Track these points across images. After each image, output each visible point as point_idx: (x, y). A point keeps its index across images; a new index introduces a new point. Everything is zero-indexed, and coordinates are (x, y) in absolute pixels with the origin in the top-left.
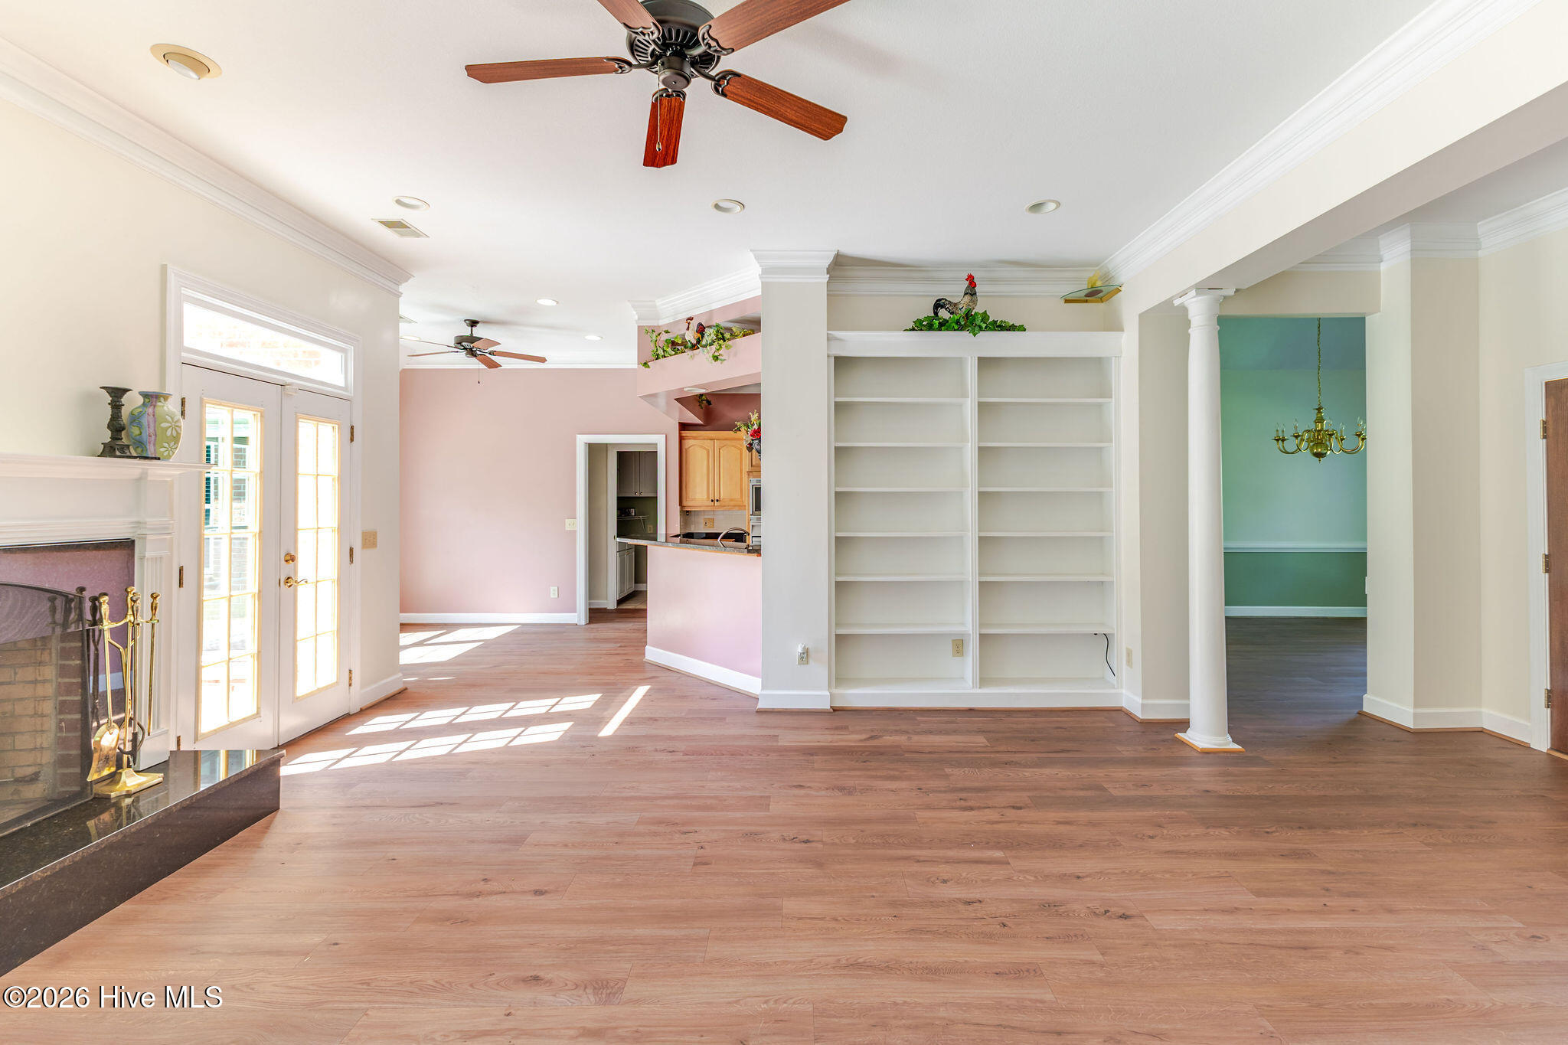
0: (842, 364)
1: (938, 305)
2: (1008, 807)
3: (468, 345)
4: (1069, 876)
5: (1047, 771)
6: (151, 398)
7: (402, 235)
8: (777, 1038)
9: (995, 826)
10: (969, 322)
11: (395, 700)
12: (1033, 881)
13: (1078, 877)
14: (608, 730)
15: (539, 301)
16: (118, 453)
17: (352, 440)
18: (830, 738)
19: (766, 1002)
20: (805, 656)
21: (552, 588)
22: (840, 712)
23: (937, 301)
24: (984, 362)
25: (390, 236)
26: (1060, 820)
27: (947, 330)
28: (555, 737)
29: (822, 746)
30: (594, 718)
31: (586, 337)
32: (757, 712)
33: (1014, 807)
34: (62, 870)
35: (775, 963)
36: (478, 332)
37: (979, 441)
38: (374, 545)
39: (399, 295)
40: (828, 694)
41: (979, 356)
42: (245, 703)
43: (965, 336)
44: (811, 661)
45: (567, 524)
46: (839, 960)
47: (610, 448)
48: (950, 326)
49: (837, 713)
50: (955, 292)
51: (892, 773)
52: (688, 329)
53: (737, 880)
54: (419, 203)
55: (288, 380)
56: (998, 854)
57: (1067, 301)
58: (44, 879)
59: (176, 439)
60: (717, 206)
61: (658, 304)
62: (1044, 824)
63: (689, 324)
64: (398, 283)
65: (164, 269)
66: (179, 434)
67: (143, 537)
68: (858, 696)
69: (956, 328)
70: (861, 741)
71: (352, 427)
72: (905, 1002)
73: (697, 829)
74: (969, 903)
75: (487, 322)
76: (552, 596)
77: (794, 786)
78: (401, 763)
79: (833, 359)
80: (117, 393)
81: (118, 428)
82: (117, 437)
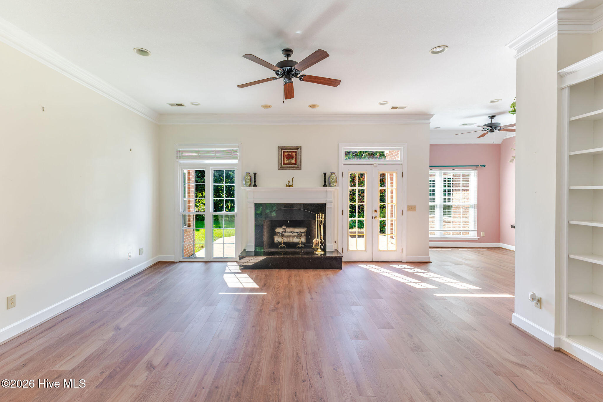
6: (330, 174)
7: (402, 109)
16: (325, 186)
17: (403, 177)
38: (414, 210)
49: (558, 352)
55: (376, 162)
60: (434, 52)
65: (338, 144)
66: (335, 181)
67: (327, 203)
71: (402, 173)
79: (567, 89)
80: (325, 174)
81: (325, 181)
82: (325, 183)
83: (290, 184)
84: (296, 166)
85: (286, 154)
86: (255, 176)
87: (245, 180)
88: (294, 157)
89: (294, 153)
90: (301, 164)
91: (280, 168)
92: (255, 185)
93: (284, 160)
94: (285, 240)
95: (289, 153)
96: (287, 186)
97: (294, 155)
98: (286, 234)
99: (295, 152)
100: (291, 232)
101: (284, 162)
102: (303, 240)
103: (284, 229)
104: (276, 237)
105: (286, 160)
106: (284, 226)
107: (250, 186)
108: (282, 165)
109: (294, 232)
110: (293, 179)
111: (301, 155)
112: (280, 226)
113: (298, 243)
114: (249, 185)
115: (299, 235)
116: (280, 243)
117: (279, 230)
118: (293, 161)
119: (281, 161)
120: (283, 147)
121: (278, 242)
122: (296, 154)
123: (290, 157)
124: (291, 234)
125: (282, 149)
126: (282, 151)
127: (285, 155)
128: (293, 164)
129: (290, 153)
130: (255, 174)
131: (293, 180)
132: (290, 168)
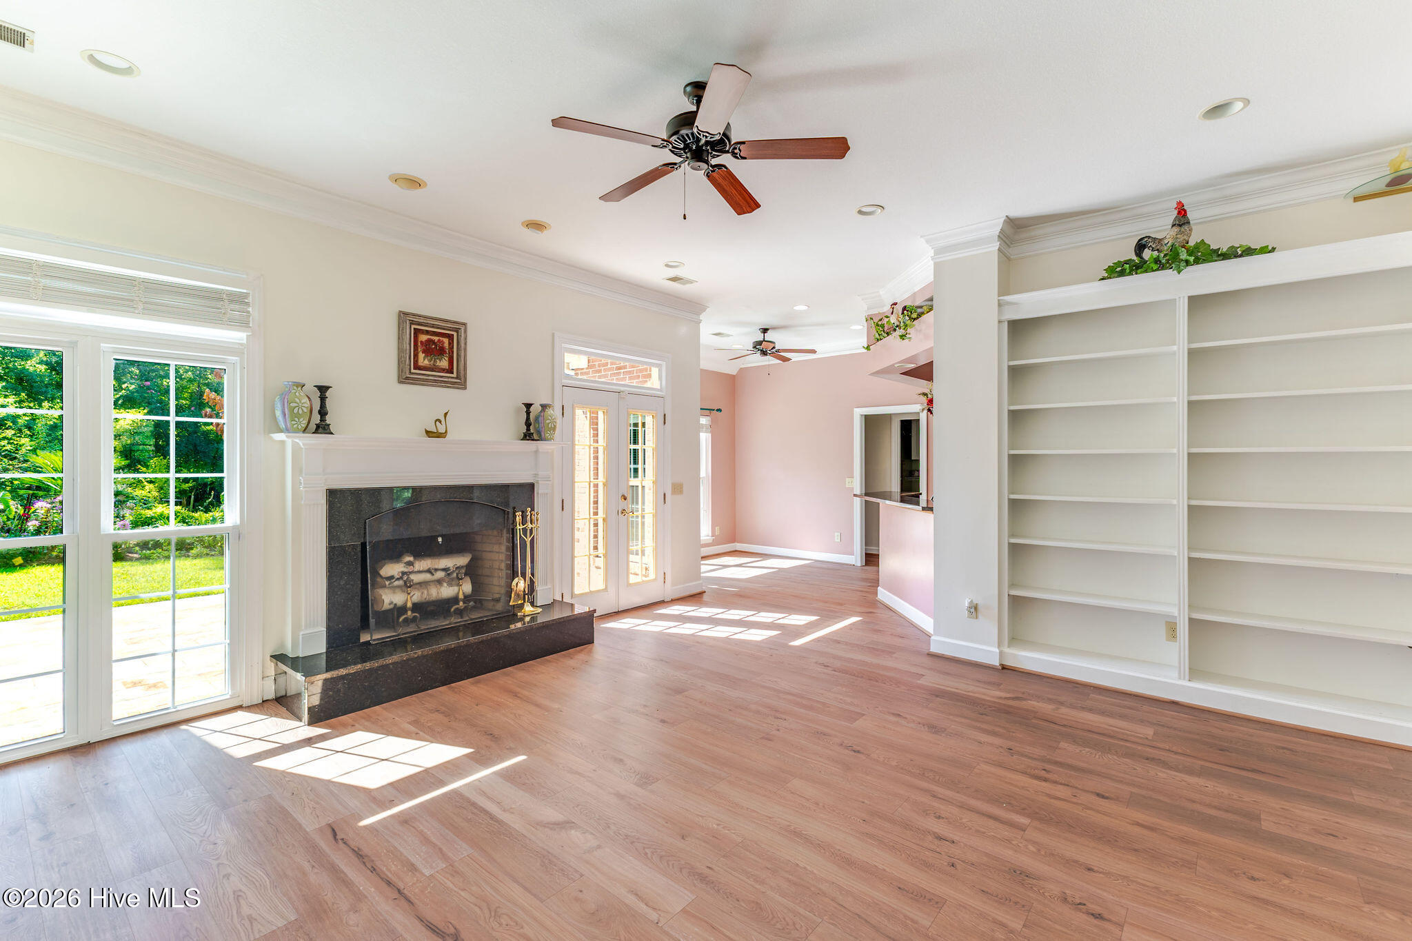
0: (1019, 329)
1: (1140, 247)
2: (1092, 792)
3: (762, 348)
4: (1081, 865)
5: (1193, 780)
6: (544, 407)
7: (684, 284)
8: (703, 844)
9: (1052, 801)
10: (1171, 259)
11: (695, 598)
12: (1033, 852)
13: (1089, 869)
14: (798, 643)
15: (795, 308)
16: (528, 438)
17: (665, 423)
18: (971, 688)
19: (718, 825)
20: (974, 609)
21: (836, 534)
22: (1009, 671)
23: (1138, 242)
24: (1197, 303)
25: (675, 286)
26: (1140, 822)
27: (1146, 271)
28: (759, 638)
29: (958, 693)
30: (798, 632)
31: (851, 328)
32: (928, 654)
33: (1098, 795)
34: (482, 641)
35: (748, 808)
36: (769, 336)
37: (1189, 395)
38: (681, 492)
39: (699, 322)
40: (998, 651)
41: (1189, 295)
42: (598, 583)
43: (1168, 275)
44: (980, 616)
45: (847, 483)
46: (788, 826)
47: (893, 417)
48: (1149, 267)
49: (1005, 671)
50: (1161, 227)
51: (997, 729)
52: (892, 313)
53: (778, 756)
54: (678, 264)
55: (622, 389)
56: (1024, 821)
57: (1356, 199)
58: (475, 643)
59: (554, 429)
60: (860, 212)
61: (881, 293)
62: (1116, 819)
63: (893, 308)
64: (699, 314)
65: (553, 335)
66: (555, 426)
67: (538, 482)
68: (1029, 659)
69: (1155, 267)
70: (1001, 698)
71: (665, 415)
72: (805, 868)
73: (787, 718)
74: (940, 838)
75: (774, 328)
76: (836, 540)
77: (893, 714)
78: (669, 635)
79: (1006, 323)
80: (528, 406)
81: (528, 424)
82: (528, 429)
83: (441, 429)
84: (453, 378)
85: (423, 338)
86: (323, 399)
87: (292, 409)
88: (445, 352)
89: (446, 341)
90: (465, 374)
91: (404, 379)
92: (323, 428)
93: (416, 356)
94: (417, 596)
95: (432, 337)
96: (429, 433)
97: (446, 345)
98: (416, 578)
99: (450, 337)
100: (429, 571)
101: (416, 361)
102: (467, 587)
103: (410, 564)
104: (386, 594)
105: (421, 356)
106: (409, 556)
107: (304, 431)
108: (413, 371)
109: (436, 570)
110: (446, 414)
111: (465, 349)
112: (396, 557)
113: (455, 600)
114: (304, 426)
115: (452, 577)
116: (402, 610)
117: (392, 569)
118: (444, 363)
119: (410, 358)
120: (414, 315)
121: (392, 606)
122: (451, 344)
123: (434, 350)
124: (427, 577)
125: (412, 323)
126: (413, 327)
127: (421, 342)
128: (443, 370)
129: (436, 339)
130: (323, 390)
131: (447, 416)
132: (436, 383)
